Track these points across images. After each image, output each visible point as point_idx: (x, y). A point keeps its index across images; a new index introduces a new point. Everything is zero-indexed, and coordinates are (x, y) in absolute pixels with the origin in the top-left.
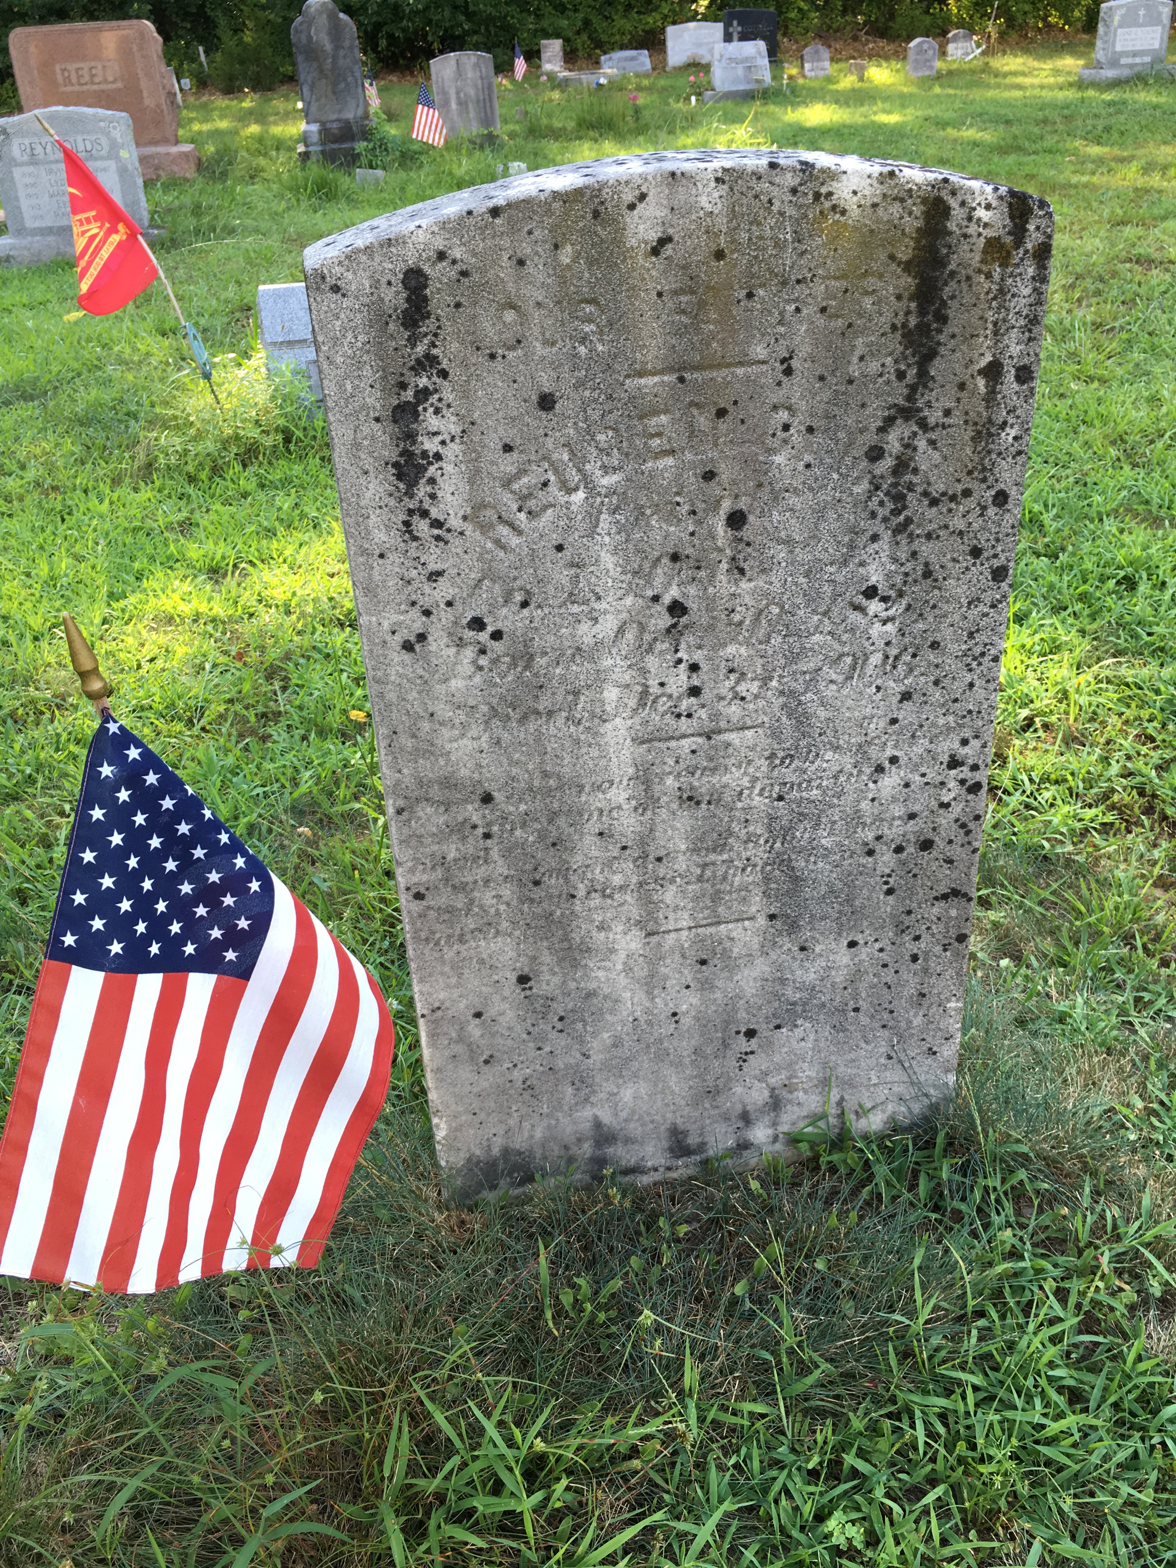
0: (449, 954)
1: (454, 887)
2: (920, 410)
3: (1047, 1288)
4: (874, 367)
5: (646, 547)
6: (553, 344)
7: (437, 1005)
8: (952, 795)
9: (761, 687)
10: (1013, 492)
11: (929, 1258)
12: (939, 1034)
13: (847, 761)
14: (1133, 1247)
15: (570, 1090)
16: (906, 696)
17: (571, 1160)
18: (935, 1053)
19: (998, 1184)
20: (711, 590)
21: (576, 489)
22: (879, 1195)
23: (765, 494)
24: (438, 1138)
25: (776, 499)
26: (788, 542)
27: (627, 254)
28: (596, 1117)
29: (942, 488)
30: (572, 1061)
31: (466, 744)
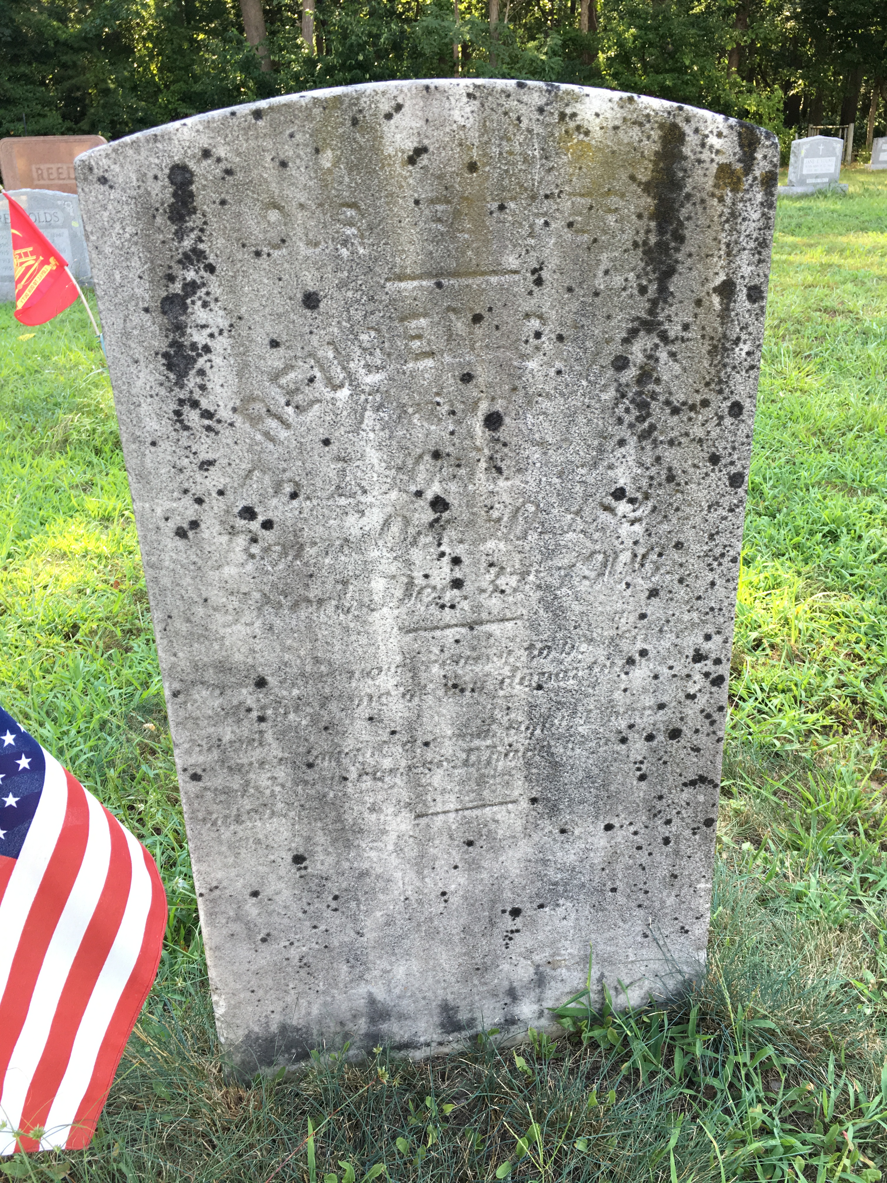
0: (226, 834)
1: (230, 768)
2: (661, 323)
3: (796, 1167)
4: (618, 281)
5: (408, 444)
6: (316, 245)
7: (214, 884)
8: (697, 687)
9: (519, 581)
10: (747, 404)
11: (685, 1137)
12: (691, 913)
13: (601, 653)
14: (875, 1123)
15: (345, 968)
16: (653, 593)
17: (346, 1036)
18: (687, 932)
19: (748, 1060)
20: (471, 487)
21: (341, 386)
22: (636, 1071)
23: (519, 398)
24: (217, 1015)
25: (529, 402)
26: (542, 443)
27: (384, 161)
28: (370, 994)
29: (682, 397)
30: (346, 939)
31: (240, 629)
